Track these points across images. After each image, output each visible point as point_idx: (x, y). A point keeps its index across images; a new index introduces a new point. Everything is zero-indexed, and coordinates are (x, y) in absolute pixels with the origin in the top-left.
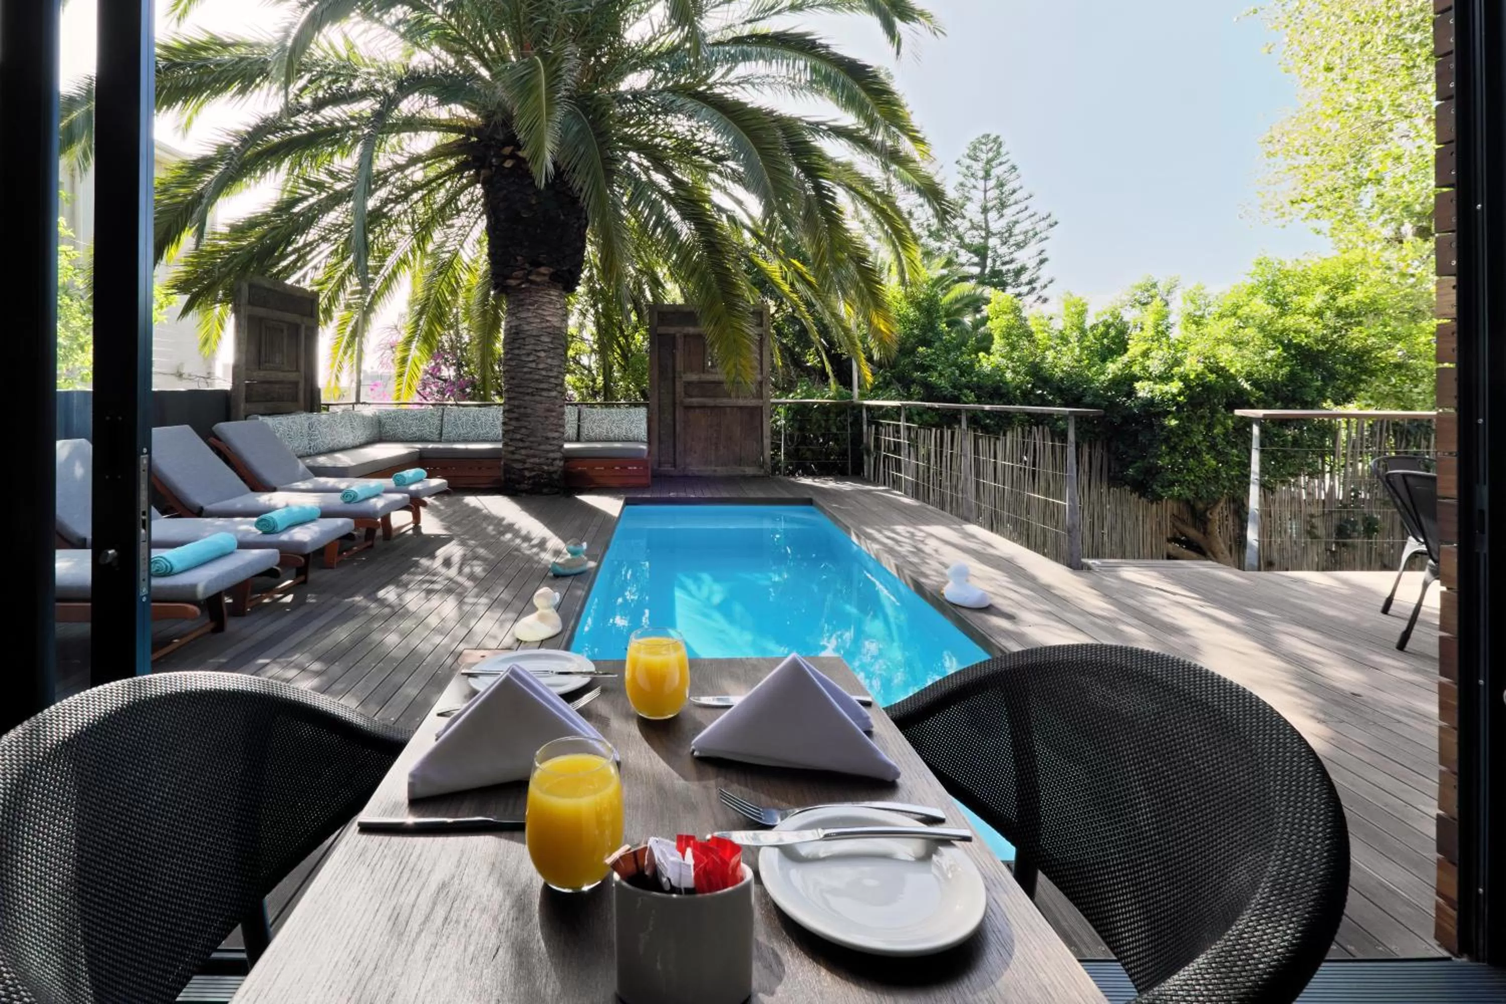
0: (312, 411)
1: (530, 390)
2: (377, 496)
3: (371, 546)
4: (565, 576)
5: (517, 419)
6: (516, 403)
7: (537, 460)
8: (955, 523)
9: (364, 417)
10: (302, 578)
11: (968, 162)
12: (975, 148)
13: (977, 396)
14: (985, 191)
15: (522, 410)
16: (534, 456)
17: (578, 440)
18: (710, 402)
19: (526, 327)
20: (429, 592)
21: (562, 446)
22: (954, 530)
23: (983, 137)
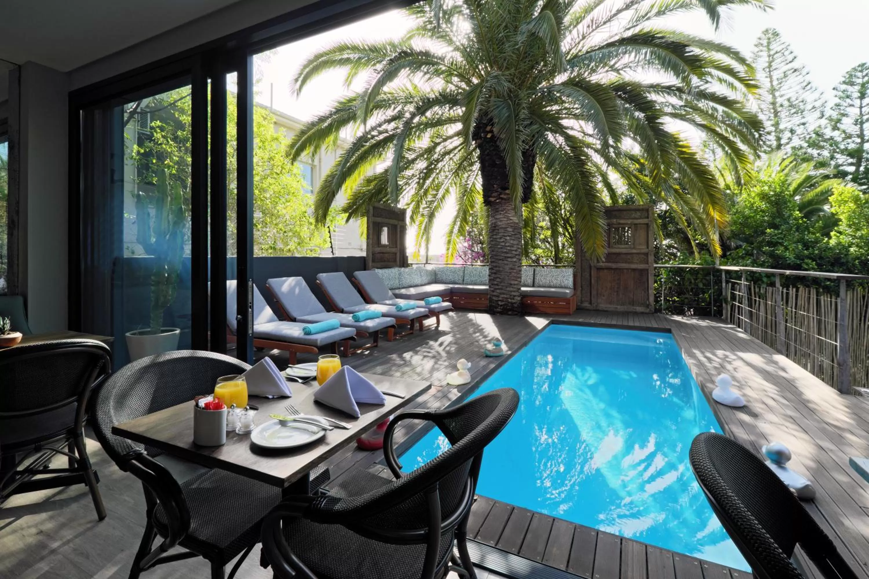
0: (403, 266)
1: (501, 258)
2: (413, 308)
3: (412, 333)
4: (490, 357)
5: (495, 273)
6: (494, 264)
7: (505, 296)
8: (768, 353)
9: (427, 271)
10: (375, 344)
11: (844, 87)
12: (851, 76)
13: (819, 265)
14: (861, 107)
15: (497, 268)
16: (504, 294)
17: (533, 286)
18: (614, 266)
19: (500, 223)
20: (425, 356)
21: (520, 289)
22: (764, 357)
23: (859, 66)
